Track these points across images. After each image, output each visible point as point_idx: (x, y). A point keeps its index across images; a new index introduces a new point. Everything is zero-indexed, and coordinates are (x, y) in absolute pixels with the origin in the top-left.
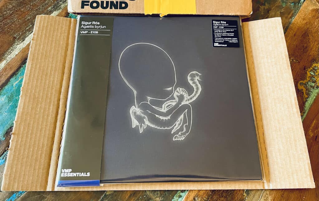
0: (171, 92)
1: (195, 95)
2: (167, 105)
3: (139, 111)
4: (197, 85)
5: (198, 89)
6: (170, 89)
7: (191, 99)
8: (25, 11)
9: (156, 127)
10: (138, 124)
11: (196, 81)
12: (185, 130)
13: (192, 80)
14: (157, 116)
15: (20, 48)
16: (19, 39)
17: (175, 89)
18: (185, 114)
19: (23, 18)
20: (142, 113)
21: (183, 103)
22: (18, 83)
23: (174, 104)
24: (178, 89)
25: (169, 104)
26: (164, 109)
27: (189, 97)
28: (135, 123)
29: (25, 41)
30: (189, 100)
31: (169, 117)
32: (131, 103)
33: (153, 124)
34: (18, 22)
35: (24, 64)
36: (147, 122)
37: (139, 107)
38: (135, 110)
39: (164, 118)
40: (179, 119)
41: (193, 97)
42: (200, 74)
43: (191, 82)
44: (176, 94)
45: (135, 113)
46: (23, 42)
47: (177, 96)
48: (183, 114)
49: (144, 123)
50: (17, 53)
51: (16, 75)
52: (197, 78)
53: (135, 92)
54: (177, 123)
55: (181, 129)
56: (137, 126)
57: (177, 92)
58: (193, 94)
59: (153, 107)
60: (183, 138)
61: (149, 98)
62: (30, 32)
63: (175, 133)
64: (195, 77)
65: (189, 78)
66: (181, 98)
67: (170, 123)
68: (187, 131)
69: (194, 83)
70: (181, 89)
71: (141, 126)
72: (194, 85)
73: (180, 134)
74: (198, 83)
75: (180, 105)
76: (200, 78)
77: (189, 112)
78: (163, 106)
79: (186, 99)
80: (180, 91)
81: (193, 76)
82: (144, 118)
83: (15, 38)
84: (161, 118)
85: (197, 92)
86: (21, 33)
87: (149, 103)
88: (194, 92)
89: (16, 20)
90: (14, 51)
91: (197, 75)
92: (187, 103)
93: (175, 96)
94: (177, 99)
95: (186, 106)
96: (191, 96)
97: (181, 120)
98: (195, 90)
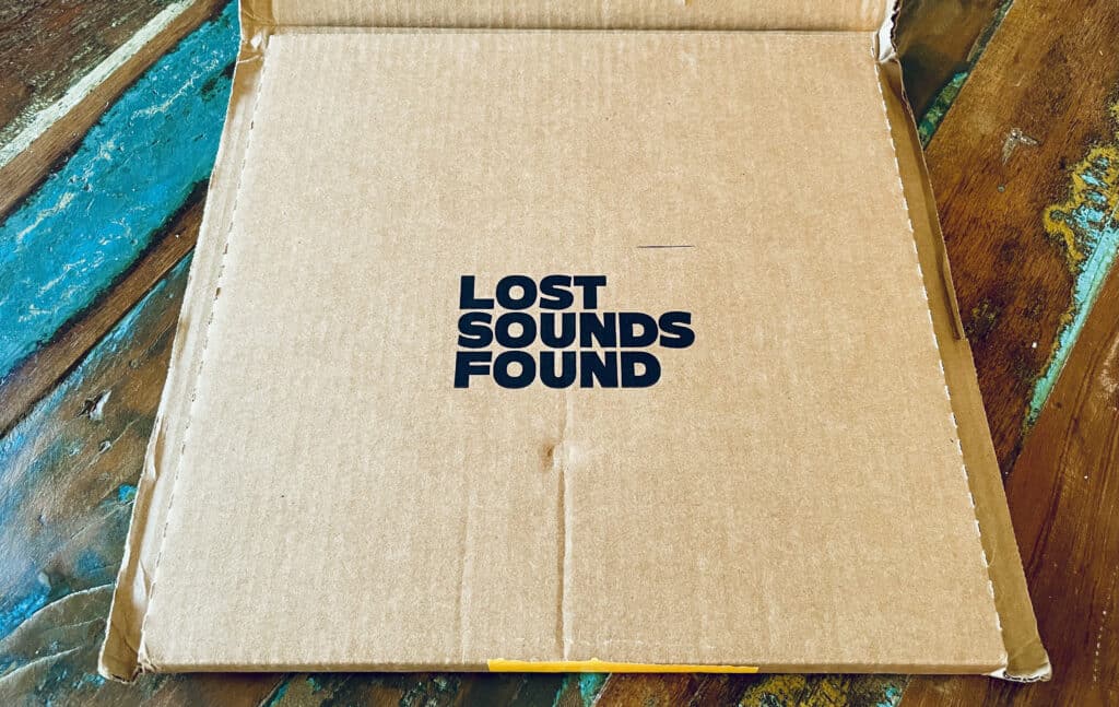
8: (72, 6)
15: (46, 119)
16: (45, 90)
19: (63, 26)
22: (32, 232)
29: (66, 97)
34: (47, 38)
35: (56, 170)
46: (59, 102)
50: (37, 137)
51: (28, 205)
62: (83, 68)
83: (32, 88)
86: (53, 74)
89: (40, 34)
90: (26, 129)
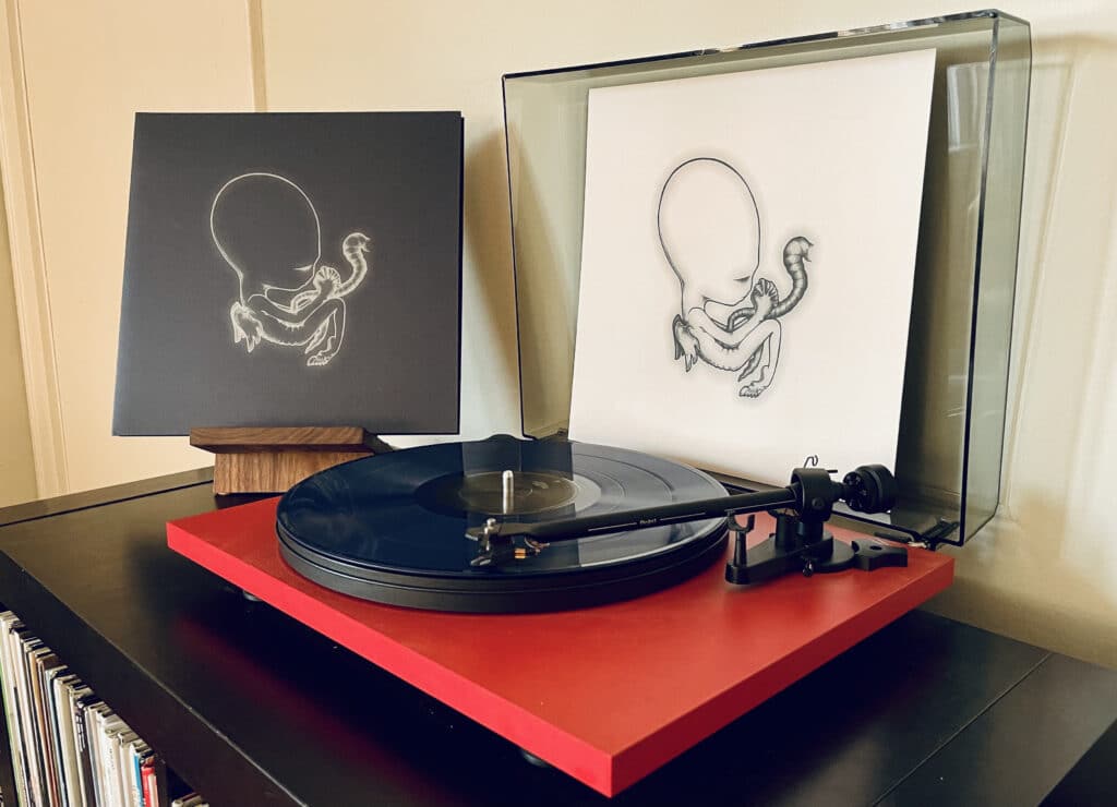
0: (309, 274)
1: (354, 281)
2: (300, 300)
3: (247, 312)
4: (359, 261)
5: (360, 268)
6: (308, 268)
7: (346, 288)
9: (278, 342)
10: (245, 336)
11: (359, 252)
12: (329, 347)
13: (351, 250)
14: (280, 321)
17: (318, 268)
18: (331, 319)
20: (253, 316)
21: (329, 298)
23: (313, 298)
24: (322, 270)
25: (303, 298)
26: (295, 307)
27: (342, 286)
28: (239, 334)
30: (341, 291)
31: (302, 324)
32: (234, 297)
33: (272, 336)
36: (261, 333)
37: (247, 304)
38: (240, 310)
39: (293, 326)
40: (320, 328)
41: (351, 284)
42: (367, 239)
43: (348, 255)
44: (317, 279)
45: (240, 315)
47: (320, 283)
48: (328, 319)
49: (256, 335)
52: (362, 246)
53: (241, 275)
54: (317, 335)
55: (323, 346)
56: (243, 340)
57: (320, 273)
58: (351, 280)
59: (275, 304)
60: (325, 362)
61: (267, 287)
63: (311, 353)
64: (357, 244)
65: (345, 247)
66: (327, 286)
67: (303, 334)
68: (333, 351)
69: (355, 256)
70: (328, 269)
71: (251, 340)
72: (353, 262)
73: (320, 354)
74: (361, 257)
75: (324, 301)
76: (367, 248)
77: (339, 315)
78: (292, 302)
79: (335, 289)
80: (327, 273)
81: (354, 242)
82: (257, 324)
84: (288, 324)
85: (358, 275)
87: (266, 297)
88: (354, 275)
91: (362, 240)
92: (338, 296)
93: (315, 283)
94: (319, 289)
95: (334, 303)
96: (347, 283)
97: (324, 328)
98: (355, 271)
